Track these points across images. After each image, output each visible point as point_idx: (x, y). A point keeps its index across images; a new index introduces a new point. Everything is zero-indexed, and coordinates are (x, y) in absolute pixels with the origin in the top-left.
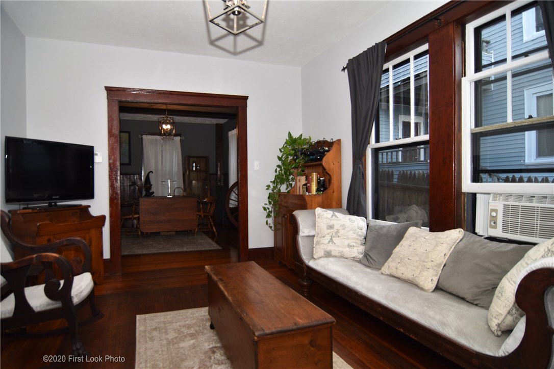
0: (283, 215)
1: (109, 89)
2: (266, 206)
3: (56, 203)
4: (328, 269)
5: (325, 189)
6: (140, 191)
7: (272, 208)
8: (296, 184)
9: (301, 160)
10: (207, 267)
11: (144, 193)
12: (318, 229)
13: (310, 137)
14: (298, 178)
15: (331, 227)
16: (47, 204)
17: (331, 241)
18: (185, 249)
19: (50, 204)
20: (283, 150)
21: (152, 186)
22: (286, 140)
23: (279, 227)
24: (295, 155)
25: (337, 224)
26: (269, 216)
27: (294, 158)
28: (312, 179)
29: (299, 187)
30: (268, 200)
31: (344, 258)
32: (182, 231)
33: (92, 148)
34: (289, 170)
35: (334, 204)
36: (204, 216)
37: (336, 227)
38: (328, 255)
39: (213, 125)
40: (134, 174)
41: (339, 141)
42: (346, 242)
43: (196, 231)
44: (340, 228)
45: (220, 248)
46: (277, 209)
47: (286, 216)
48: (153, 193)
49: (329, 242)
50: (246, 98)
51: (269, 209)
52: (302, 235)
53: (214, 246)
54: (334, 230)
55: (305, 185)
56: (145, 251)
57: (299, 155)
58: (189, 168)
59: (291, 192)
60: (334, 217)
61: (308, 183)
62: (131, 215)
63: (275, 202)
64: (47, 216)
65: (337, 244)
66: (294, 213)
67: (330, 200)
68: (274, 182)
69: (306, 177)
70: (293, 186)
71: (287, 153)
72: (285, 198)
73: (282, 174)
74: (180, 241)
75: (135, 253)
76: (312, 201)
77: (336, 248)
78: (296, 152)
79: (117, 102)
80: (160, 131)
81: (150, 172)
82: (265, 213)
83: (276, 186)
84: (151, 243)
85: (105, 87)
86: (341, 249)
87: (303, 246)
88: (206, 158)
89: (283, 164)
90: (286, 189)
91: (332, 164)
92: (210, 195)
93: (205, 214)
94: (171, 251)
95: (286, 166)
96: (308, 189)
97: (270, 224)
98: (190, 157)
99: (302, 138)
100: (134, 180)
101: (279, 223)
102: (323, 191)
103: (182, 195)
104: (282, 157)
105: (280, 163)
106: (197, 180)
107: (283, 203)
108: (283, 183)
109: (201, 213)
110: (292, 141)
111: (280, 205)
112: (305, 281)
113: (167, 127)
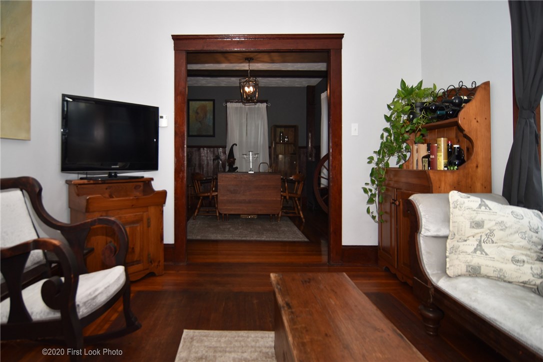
0: (392, 201)
1: (175, 38)
2: (367, 187)
3: (116, 173)
4: (475, 300)
5: (462, 162)
6: (224, 166)
7: (376, 189)
8: (412, 155)
9: (420, 120)
10: (272, 275)
11: (227, 168)
12: (454, 227)
13: (434, 85)
14: (415, 147)
15: (478, 225)
16: (107, 175)
17: (479, 248)
18: (264, 238)
19: (110, 174)
20: (392, 107)
21: (236, 161)
22: (398, 90)
23: (386, 217)
24: (412, 112)
25: (490, 220)
26: (371, 201)
27: (409, 116)
28: (438, 147)
29: (417, 161)
30: (369, 179)
31: (505, 281)
32: (263, 215)
33: (157, 109)
34: (402, 134)
35: (478, 185)
36: (290, 197)
37: (487, 225)
38: (474, 272)
39: (304, 87)
40: (218, 147)
41: (487, 84)
42: (509, 254)
43: (280, 215)
44: (494, 228)
45: (306, 240)
46: (383, 191)
47: (397, 203)
48: (237, 168)
49: (475, 250)
50: (341, 36)
51: (371, 190)
52: (425, 234)
53: (300, 237)
54: (485, 230)
55: (427, 157)
56: (219, 237)
57: (418, 111)
58: (275, 140)
59: (405, 167)
60: (483, 208)
61: (432, 153)
62: (210, 192)
63: (380, 182)
64: (107, 189)
65: (491, 256)
66: (411, 198)
67: (472, 179)
68: (379, 153)
69: (428, 146)
70: (407, 159)
71: (398, 109)
72: (395, 175)
73: (391, 141)
74: (260, 227)
75: (208, 238)
76: (440, 180)
77: (490, 263)
78: (412, 109)
79: (185, 53)
80: (242, 95)
81: (233, 145)
82: (366, 197)
83: (383, 157)
84: (229, 226)
85: (172, 36)
86: (499, 265)
87: (428, 253)
88: (295, 127)
89: (393, 126)
90: (397, 163)
91: (475, 121)
92: (299, 172)
93: (292, 195)
94: (248, 239)
95: (397, 128)
96: (432, 164)
97: (372, 213)
98: (276, 127)
99: (422, 88)
100: (218, 153)
101: (386, 212)
102: (458, 165)
103: (267, 171)
104: (391, 116)
105: (388, 125)
106: (284, 154)
107: (392, 183)
108: (393, 154)
109: (287, 194)
110: (406, 92)
111: (388, 185)
112: (430, 311)
113: (249, 89)
